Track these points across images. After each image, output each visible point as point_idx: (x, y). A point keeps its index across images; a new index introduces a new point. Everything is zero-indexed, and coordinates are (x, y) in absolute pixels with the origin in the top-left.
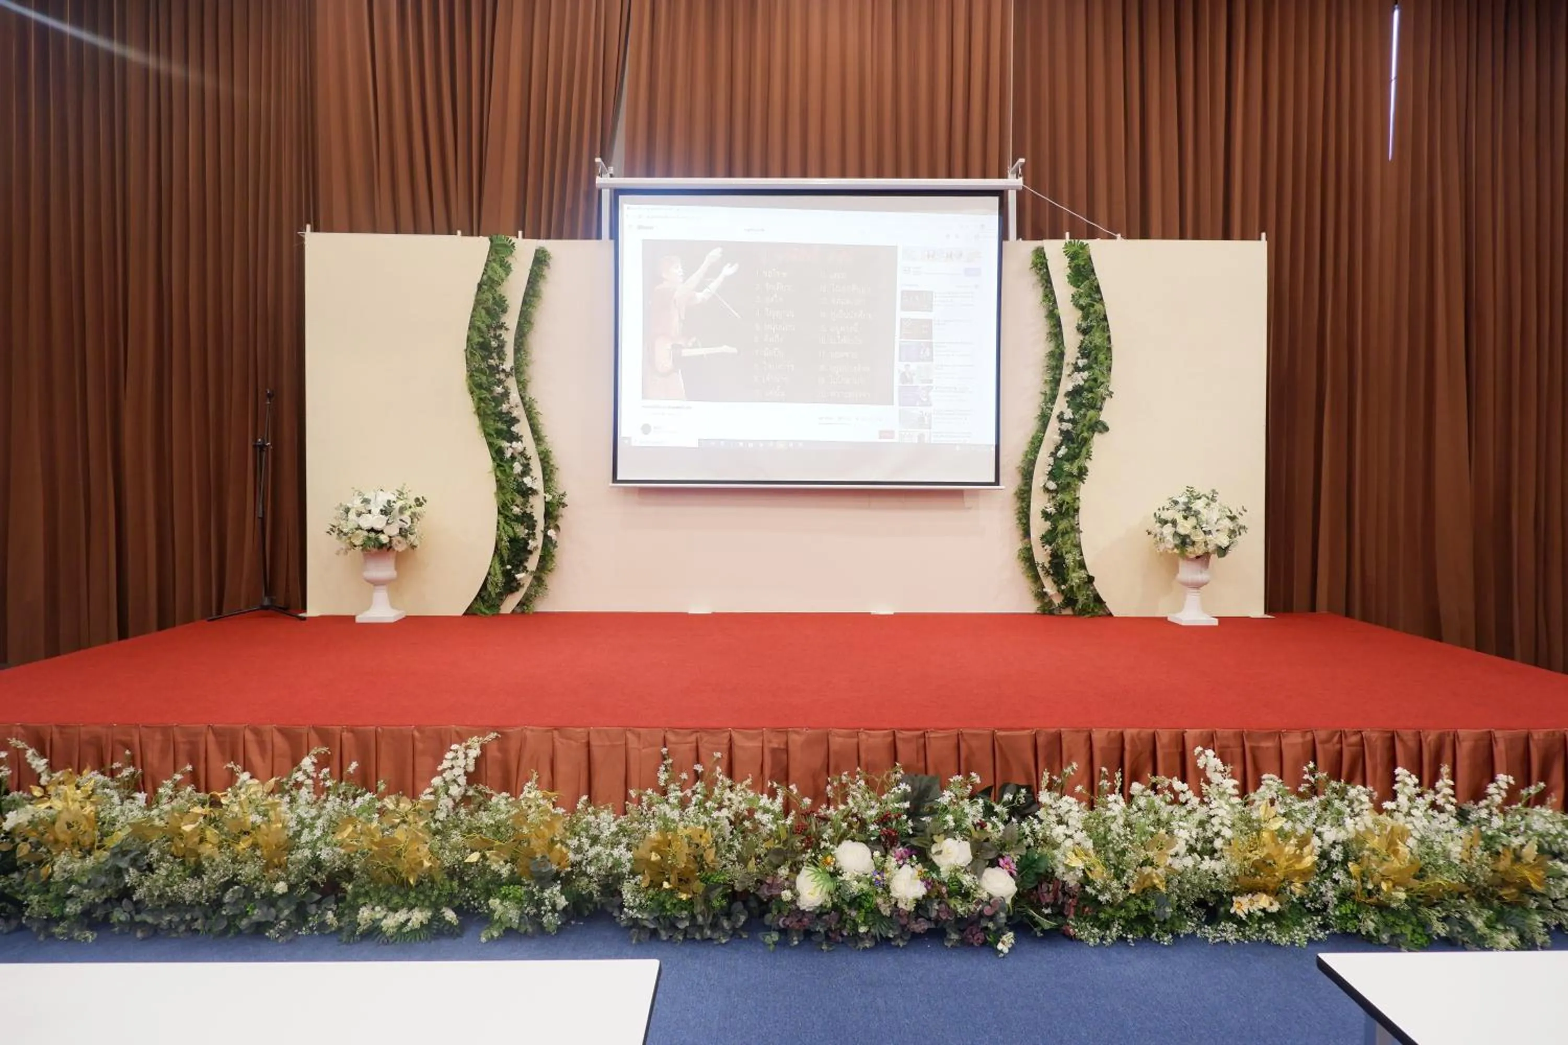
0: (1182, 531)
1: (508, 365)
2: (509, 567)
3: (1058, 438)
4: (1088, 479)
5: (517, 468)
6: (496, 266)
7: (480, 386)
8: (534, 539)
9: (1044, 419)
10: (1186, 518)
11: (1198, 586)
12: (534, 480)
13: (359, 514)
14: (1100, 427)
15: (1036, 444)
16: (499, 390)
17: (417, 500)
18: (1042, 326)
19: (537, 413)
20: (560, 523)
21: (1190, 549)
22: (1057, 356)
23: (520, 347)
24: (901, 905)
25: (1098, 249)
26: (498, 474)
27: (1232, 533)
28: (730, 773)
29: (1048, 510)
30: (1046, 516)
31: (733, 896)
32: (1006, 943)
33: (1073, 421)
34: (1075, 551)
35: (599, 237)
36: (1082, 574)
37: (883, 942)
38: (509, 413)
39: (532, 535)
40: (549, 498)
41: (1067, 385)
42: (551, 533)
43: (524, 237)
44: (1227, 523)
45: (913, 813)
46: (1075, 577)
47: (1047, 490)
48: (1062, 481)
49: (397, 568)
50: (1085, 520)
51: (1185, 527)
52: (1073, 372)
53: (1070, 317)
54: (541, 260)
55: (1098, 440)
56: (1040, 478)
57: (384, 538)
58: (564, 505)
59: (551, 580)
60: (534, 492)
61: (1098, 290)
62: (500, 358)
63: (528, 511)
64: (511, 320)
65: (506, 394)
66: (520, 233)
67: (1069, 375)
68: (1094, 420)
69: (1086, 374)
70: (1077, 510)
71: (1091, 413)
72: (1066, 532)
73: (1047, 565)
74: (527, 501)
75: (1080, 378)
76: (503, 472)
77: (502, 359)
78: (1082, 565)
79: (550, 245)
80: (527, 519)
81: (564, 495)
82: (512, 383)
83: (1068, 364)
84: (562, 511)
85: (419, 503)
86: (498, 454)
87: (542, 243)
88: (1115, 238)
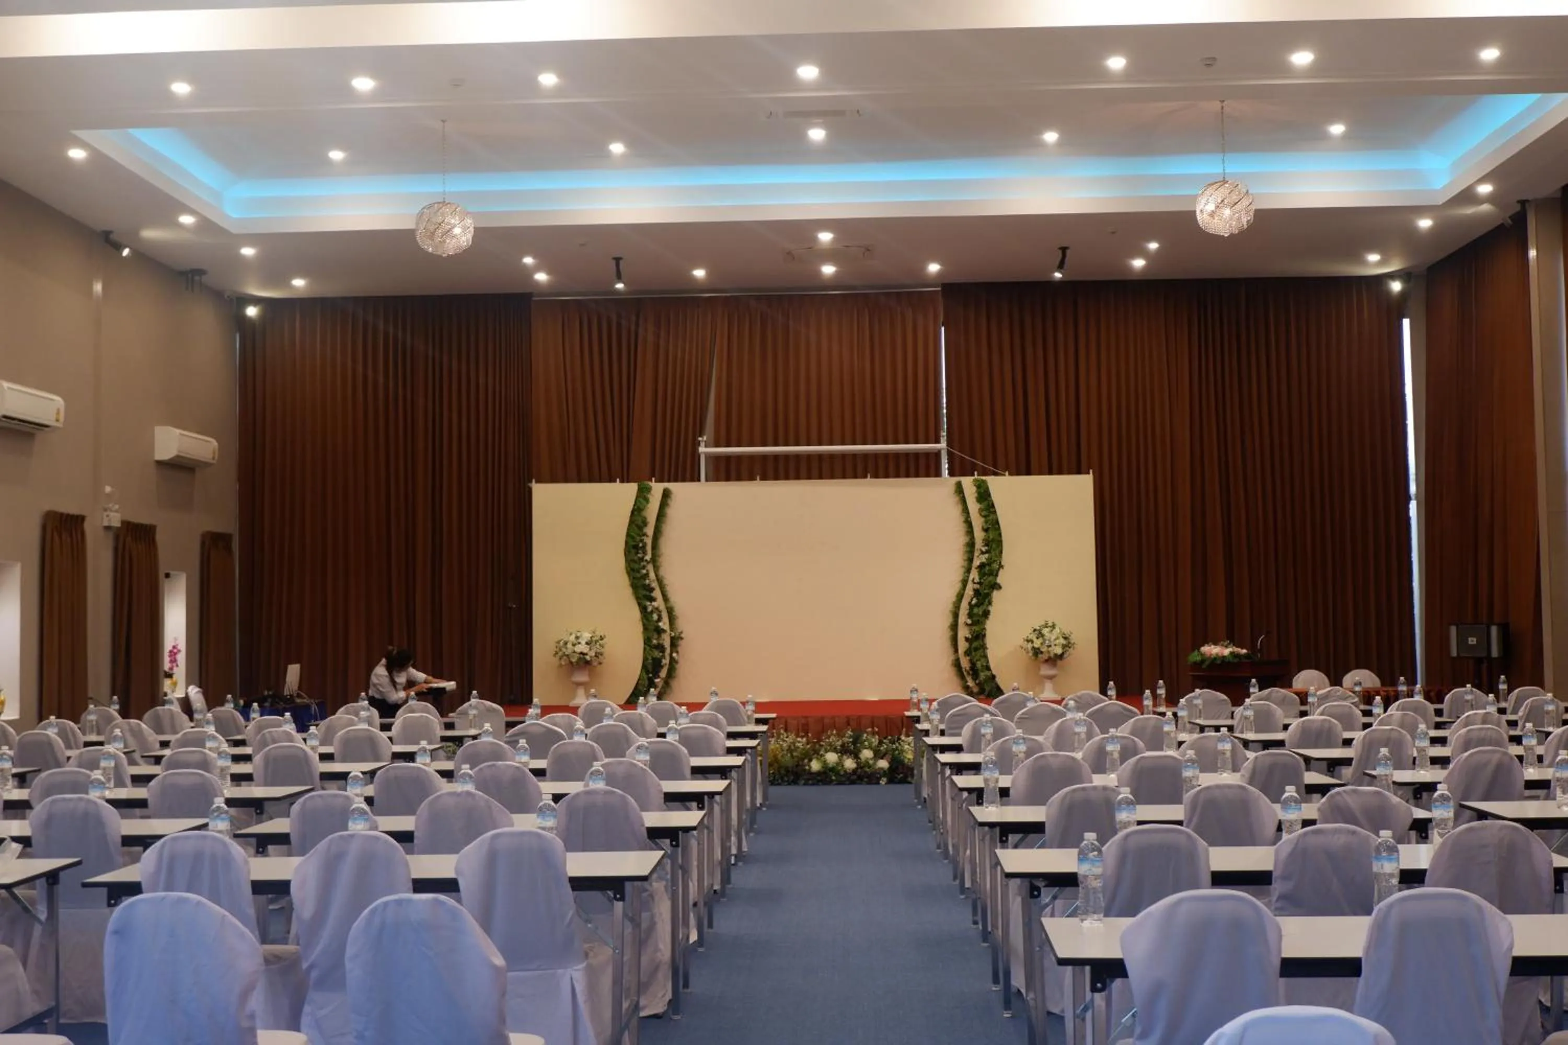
0: (1036, 646)
1: (648, 557)
2: (651, 675)
3: (971, 593)
4: (991, 617)
5: (655, 617)
6: (641, 500)
7: (633, 570)
8: (664, 659)
9: (965, 583)
10: (1037, 638)
11: (1051, 678)
12: (664, 624)
13: (574, 645)
14: (997, 586)
15: (960, 596)
16: (644, 571)
17: (601, 636)
18: (961, 528)
19: (665, 585)
20: (679, 649)
21: (1040, 656)
22: (971, 545)
23: (655, 546)
24: (848, 771)
25: (992, 481)
26: (645, 621)
27: (1064, 646)
28: (786, 730)
29: (967, 636)
30: (967, 639)
31: (787, 771)
32: (883, 781)
33: (979, 583)
34: (983, 660)
35: (699, 480)
36: (988, 673)
37: (840, 783)
38: (649, 585)
39: (663, 657)
40: (673, 634)
41: (976, 562)
42: (674, 655)
43: (656, 482)
44: (1062, 641)
45: (854, 743)
46: (983, 675)
47: (967, 624)
48: (975, 619)
49: (590, 675)
50: (990, 641)
51: (1037, 643)
52: (980, 555)
53: (978, 523)
54: (666, 494)
55: (995, 594)
56: (963, 618)
57: (588, 658)
58: (682, 638)
59: (674, 684)
60: (664, 631)
61: (993, 506)
62: (644, 553)
63: (661, 642)
64: (650, 530)
65: (647, 575)
66: (653, 479)
67: (978, 556)
68: (992, 583)
69: (987, 556)
70: (984, 636)
71: (991, 578)
72: (976, 649)
73: (968, 668)
74: (661, 637)
75: (984, 558)
76: (647, 619)
77: (645, 553)
78: (988, 668)
79: (671, 486)
80: (661, 648)
81: (682, 632)
82: (650, 567)
83: (977, 550)
84: (680, 642)
85: (602, 638)
86: (643, 609)
87: (666, 485)
88: (1004, 475)
